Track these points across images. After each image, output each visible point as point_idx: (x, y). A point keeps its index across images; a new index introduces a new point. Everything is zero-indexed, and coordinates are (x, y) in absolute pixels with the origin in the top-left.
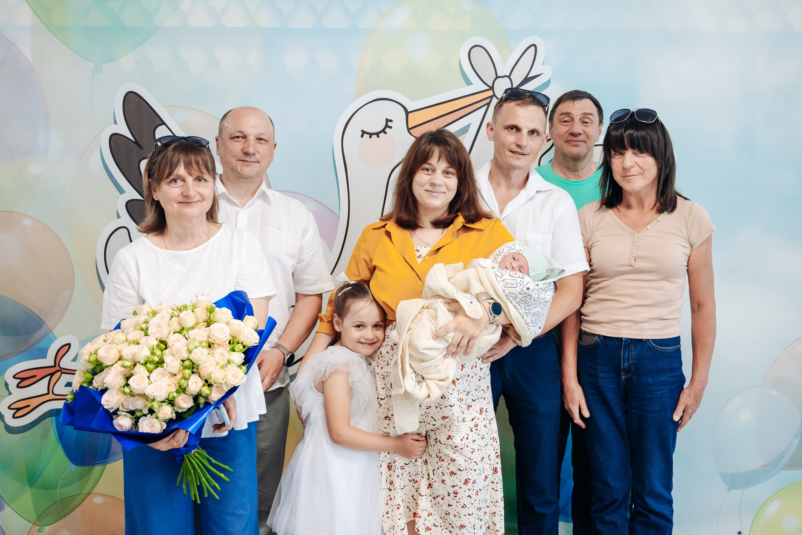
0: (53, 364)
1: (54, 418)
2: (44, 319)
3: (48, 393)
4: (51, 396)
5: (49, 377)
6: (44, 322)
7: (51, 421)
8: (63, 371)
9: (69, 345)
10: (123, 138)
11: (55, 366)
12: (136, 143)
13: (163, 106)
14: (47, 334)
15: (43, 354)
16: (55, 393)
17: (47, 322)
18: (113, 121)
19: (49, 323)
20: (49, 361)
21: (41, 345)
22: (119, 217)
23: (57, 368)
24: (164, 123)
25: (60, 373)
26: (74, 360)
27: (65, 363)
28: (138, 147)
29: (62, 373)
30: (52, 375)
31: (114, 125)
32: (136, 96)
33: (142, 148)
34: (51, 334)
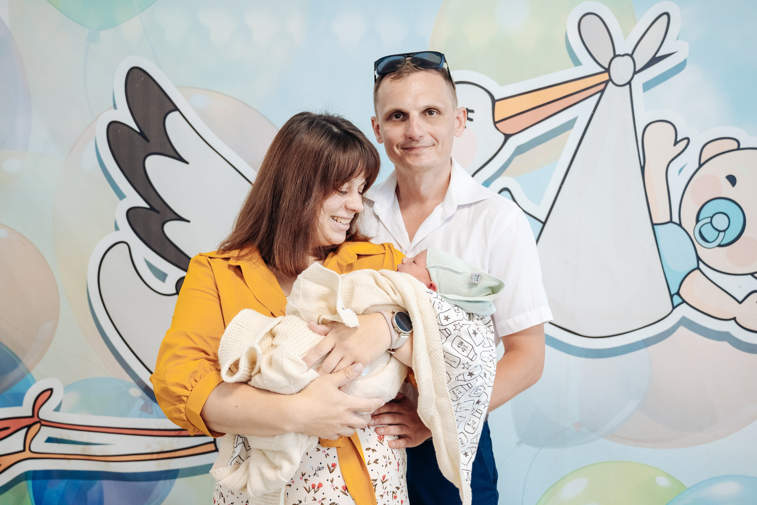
0: (30, 414)
1: (30, 482)
2: (20, 356)
3: (24, 450)
4: (27, 454)
5: (25, 430)
6: (20, 361)
7: (27, 486)
8: (43, 423)
9: (51, 390)
10: (124, 127)
11: (33, 416)
12: (142, 134)
13: (177, 87)
14: (23, 376)
15: (18, 401)
16: (33, 449)
17: (24, 360)
18: (112, 104)
19: (27, 361)
20: (26, 410)
21: (16, 389)
22: (117, 228)
23: (36, 419)
24: (176, 109)
25: (38, 425)
26: (57, 409)
27: (46, 413)
28: (143, 140)
29: (42, 425)
30: (29, 427)
31: (113, 111)
32: (142, 73)
33: (148, 140)
34: (28, 376)
